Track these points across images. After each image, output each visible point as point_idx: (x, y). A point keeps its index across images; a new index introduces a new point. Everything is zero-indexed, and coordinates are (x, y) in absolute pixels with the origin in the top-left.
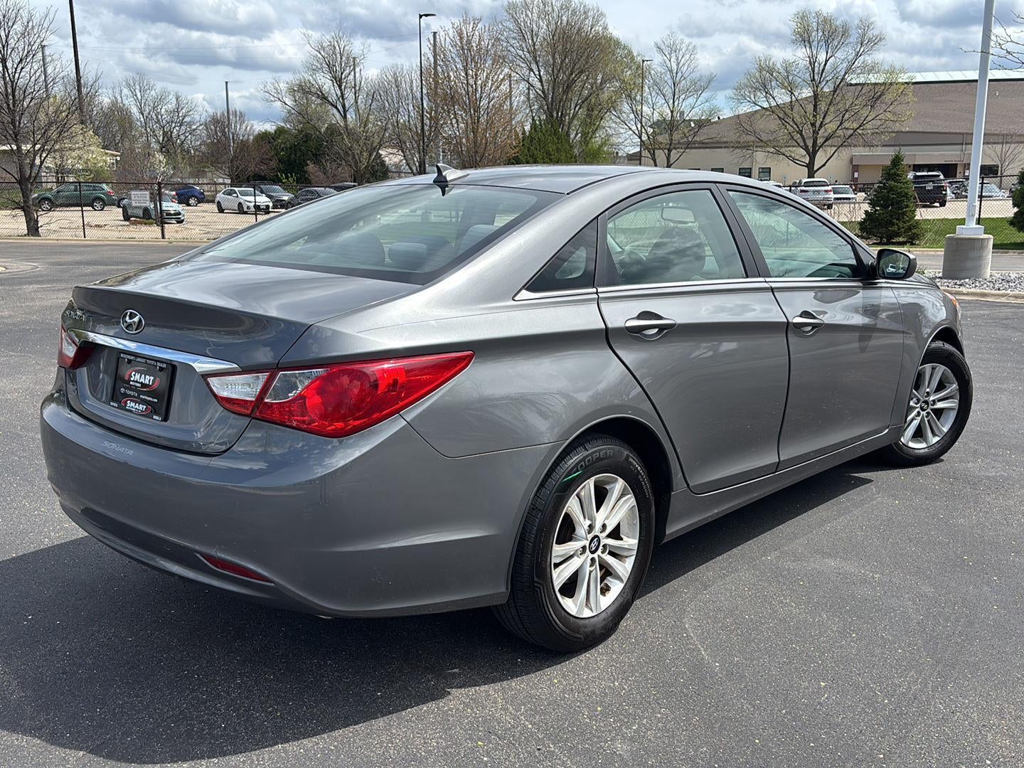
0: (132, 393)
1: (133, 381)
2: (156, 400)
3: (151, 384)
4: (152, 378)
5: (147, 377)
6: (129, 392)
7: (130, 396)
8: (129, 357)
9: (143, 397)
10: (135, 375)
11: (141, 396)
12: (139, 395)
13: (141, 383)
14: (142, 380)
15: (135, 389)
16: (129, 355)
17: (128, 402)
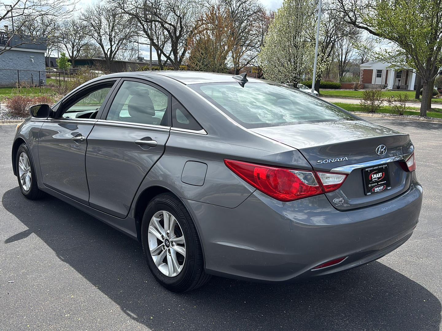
0: (374, 184)
1: (374, 179)
2: (385, 182)
3: (381, 176)
4: (381, 173)
5: (379, 174)
6: (373, 185)
7: (374, 186)
8: (370, 169)
9: (380, 183)
10: (373, 176)
11: (379, 183)
12: (378, 184)
13: (378, 178)
14: (378, 176)
15: (376, 182)
16: (369, 168)
17: (375, 189)
